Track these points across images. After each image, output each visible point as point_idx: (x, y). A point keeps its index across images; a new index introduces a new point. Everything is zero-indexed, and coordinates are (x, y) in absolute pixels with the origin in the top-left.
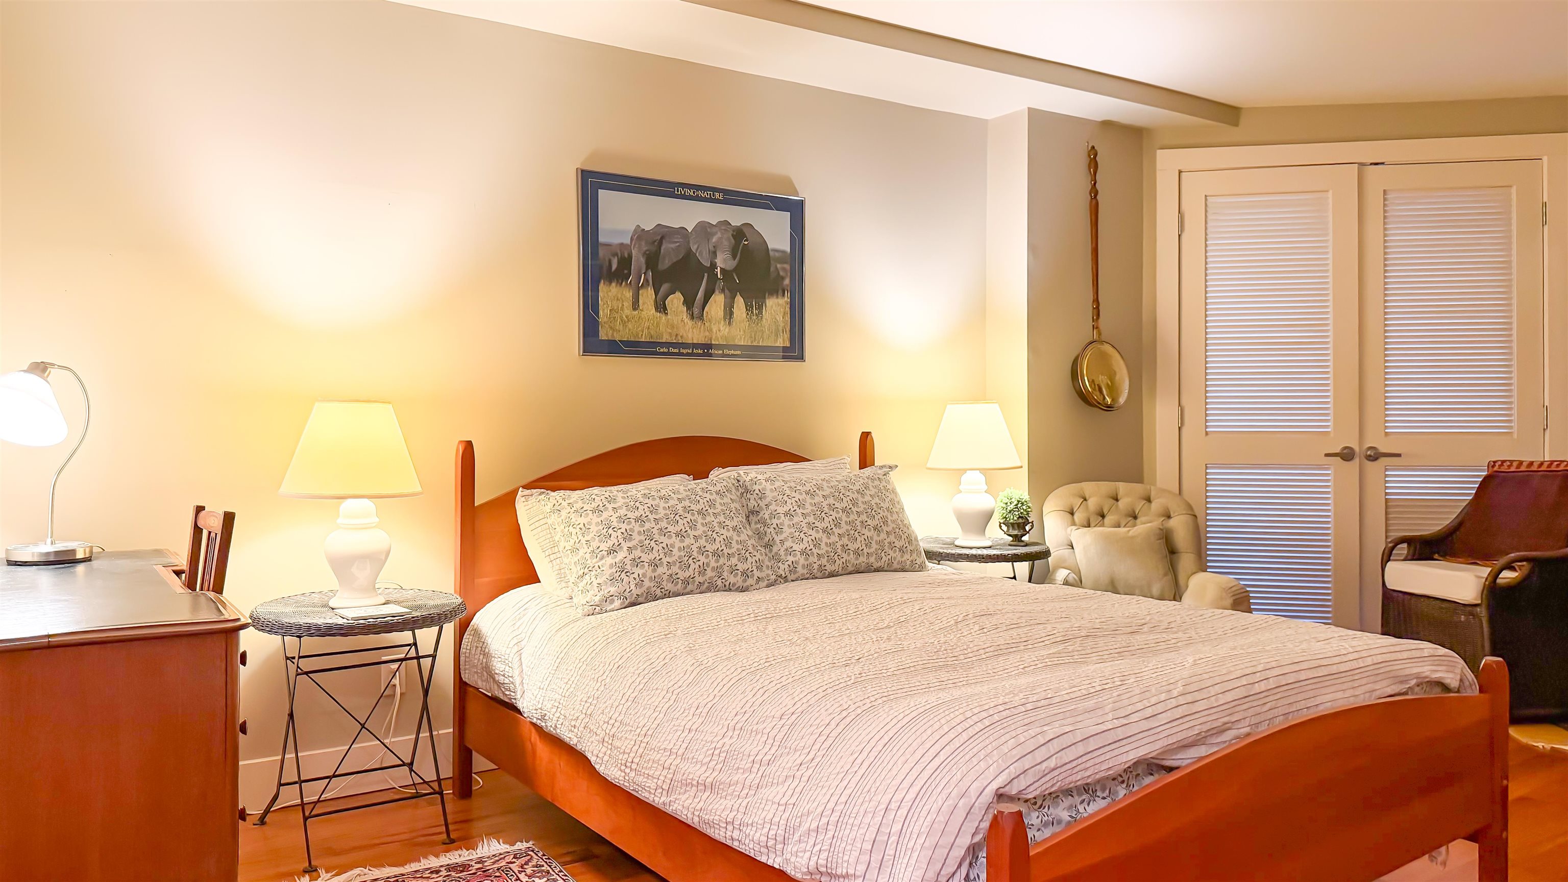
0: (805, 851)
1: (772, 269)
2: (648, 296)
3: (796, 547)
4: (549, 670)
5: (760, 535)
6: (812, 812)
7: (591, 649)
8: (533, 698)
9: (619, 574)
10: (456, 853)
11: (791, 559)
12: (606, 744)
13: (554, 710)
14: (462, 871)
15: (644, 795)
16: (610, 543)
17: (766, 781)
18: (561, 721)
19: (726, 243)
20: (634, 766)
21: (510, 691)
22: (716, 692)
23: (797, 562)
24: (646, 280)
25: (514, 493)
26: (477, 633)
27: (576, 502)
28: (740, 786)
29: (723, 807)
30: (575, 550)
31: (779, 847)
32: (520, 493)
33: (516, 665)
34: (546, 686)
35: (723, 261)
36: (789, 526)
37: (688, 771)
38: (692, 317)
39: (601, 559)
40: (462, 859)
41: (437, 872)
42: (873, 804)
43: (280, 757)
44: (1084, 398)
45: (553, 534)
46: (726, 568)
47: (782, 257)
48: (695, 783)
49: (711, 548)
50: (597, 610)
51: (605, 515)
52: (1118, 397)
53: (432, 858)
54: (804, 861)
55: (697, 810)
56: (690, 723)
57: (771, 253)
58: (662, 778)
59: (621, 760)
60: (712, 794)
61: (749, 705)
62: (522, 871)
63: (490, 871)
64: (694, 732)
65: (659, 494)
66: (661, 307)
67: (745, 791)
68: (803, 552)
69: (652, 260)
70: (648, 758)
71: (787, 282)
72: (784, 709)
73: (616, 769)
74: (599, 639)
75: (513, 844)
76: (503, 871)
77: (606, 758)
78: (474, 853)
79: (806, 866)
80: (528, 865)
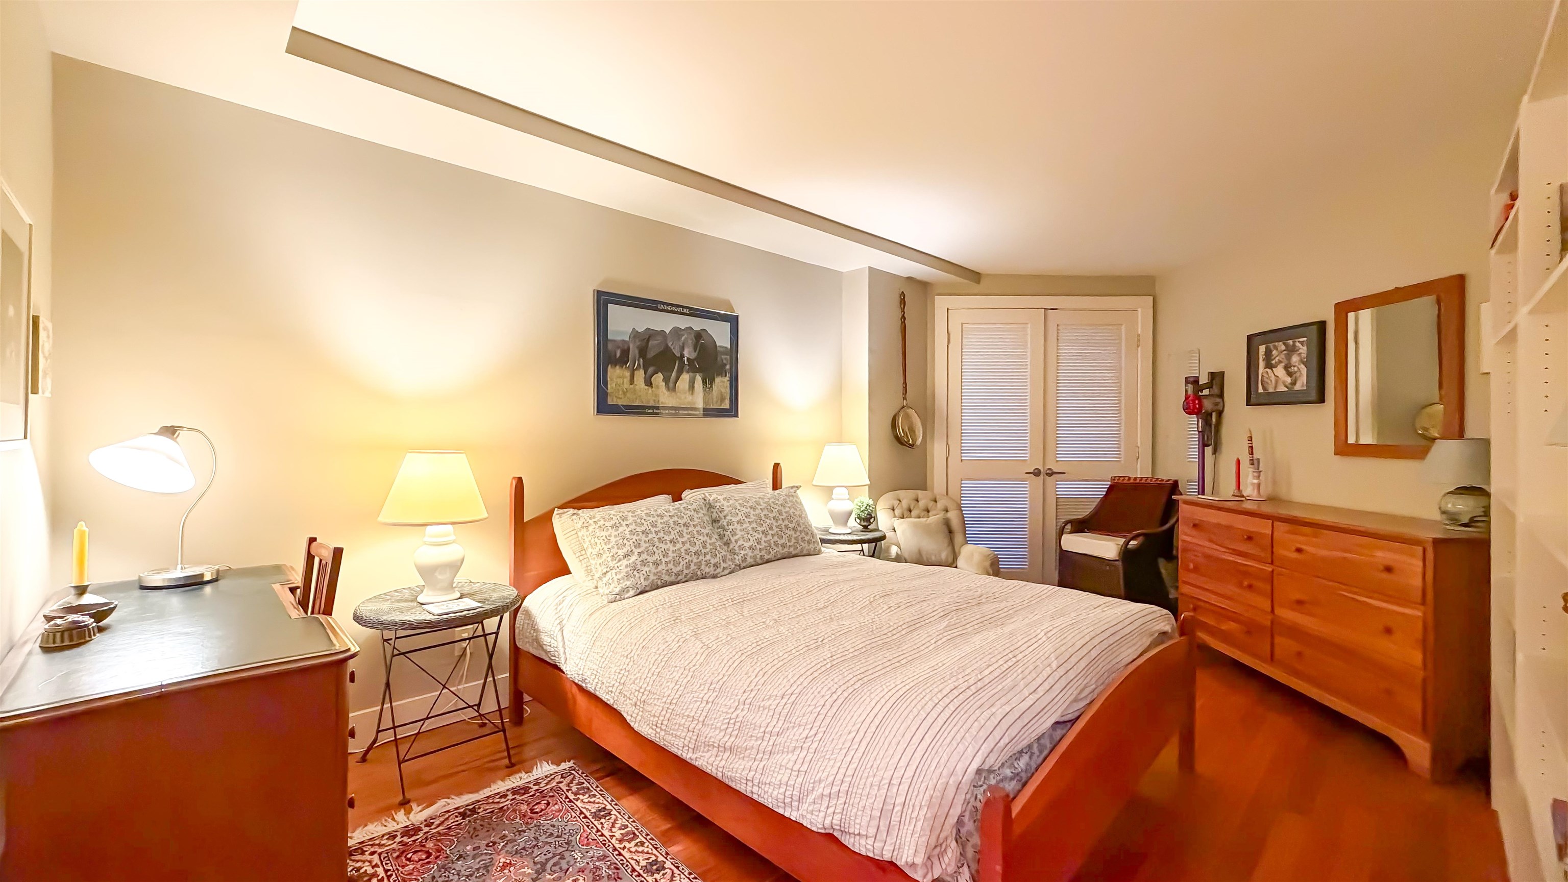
0: (819, 811)
1: (719, 359)
2: (640, 375)
3: (746, 544)
4: (587, 646)
5: (721, 537)
6: (824, 780)
7: (619, 632)
8: (575, 665)
9: (632, 571)
10: (517, 776)
11: (743, 552)
12: (638, 707)
13: (593, 677)
14: (524, 794)
15: (674, 750)
16: (625, 550)
17: (777, 749)
18: (599, 685)
19: (690, 342)
20: (664, 727)
21: (555, 656)
22: (724, 671)
23: (747, 555)
24: (639, 364)
25: (553, 511)
26: (528, 614)
27: (599, 521)
28: (754, 751)
29: (742, 767)
30: (599, 555)
31: (795, 804)
32: (556, 512)
33: (560, 638)
34: (585, 658)
35: (688, 353)
36: (741, 530)
37: (709, 735)
38: (668, 388)
39: (620, 561)
40: (523, 782)
41: (505, 796)
42: (878, 779)
43: (379, 708)
44: (898, 440)
45: (583, 543)
46: (703, 563)
47: (726, 352)
48: (716, 745)
49: (693, 550)
50: (617, 598)
51: (621, 529)
52: (916, 440)
53: (500, 783)
54: (820, 820)
55: (720, 767)
56: (707, 696)
57: (718, 349)
58: (688, 739)
59: (653, 721)
60: (731, 755)
61: (753, 684)
62: (569, 790)
63: (546, 791)
64: (710, 704)
65: (657, 513)
66: (649, 383)
67: (760, 755)
68: (750, 548)
69: (643, 352)
70: (674, 722)
71: (728, 367)
72: (784, 690)
73: (648, 727)
74: (624, 623)
75: (558, 765)
76: (554, 790)
77: (639, 718)
78: (531, 775)
79: (822, 823)
80: (572, 783)
